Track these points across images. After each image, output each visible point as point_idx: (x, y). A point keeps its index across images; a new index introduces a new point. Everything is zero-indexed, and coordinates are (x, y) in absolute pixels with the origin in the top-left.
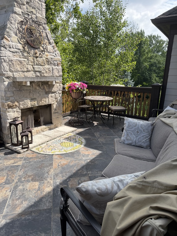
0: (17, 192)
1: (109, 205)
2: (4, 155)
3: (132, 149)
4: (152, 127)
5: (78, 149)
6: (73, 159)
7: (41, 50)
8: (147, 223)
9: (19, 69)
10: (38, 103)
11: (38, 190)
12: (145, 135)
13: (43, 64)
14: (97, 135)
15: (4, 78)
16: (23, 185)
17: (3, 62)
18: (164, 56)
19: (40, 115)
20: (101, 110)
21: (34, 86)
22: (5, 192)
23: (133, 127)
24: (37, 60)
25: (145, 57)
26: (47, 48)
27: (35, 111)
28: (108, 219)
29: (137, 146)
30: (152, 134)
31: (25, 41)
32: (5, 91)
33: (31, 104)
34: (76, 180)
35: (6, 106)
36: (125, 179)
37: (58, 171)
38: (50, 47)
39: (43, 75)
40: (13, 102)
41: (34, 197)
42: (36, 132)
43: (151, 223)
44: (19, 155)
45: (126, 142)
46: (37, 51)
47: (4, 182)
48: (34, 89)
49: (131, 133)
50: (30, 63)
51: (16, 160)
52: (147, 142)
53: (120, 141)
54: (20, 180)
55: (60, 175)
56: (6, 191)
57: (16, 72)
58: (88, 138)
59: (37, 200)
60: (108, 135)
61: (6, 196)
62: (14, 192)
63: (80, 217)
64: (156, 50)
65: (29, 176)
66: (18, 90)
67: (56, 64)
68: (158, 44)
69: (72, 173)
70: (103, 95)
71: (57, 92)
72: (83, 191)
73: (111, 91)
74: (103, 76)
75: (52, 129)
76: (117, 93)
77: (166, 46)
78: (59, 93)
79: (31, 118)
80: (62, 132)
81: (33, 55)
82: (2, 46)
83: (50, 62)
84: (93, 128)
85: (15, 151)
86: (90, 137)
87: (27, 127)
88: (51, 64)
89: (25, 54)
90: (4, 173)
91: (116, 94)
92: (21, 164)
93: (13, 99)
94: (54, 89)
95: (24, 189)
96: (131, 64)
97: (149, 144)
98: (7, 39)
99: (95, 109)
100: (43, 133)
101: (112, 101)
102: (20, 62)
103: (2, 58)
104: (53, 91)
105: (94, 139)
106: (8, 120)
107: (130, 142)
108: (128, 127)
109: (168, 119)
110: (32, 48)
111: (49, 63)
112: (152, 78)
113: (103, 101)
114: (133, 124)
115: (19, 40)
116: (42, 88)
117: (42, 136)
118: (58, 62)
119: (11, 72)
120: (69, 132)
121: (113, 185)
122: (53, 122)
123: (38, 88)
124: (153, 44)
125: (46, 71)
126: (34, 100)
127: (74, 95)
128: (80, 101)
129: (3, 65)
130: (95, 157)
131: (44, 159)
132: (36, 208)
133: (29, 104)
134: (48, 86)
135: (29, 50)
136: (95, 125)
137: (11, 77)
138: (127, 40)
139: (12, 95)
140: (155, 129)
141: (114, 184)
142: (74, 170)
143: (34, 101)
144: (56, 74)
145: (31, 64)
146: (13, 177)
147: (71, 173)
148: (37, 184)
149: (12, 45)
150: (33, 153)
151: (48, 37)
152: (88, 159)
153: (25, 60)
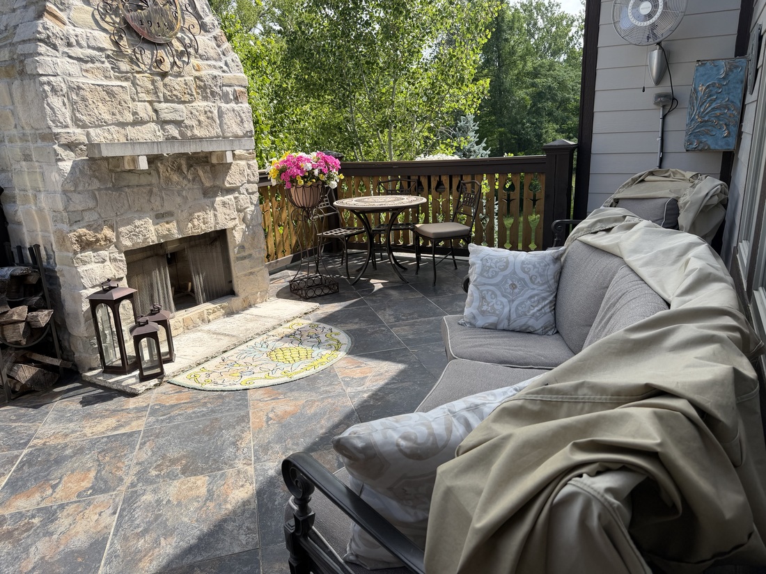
0: (138, 513)
1: (443, 472)
2: (79, 406)
3: (500, 341)
4: (558, 266)
5: (328, 365)
6: (314, 396)
7: (177, 51)
8: (568, 489)
9: (107, 117)
10: (180, 230)
11: (207, 499)
12: (535, 292)
13: (187, 97)
14: (387, 317)
15: (56, 147)
16: (154, 490)
17: (49, 94)
18: (574, 66)
19: (192, 268)
20: (392, 243)
21: (161, 171)
22: (96, 517)
23: (497, 273)
24: (165, 85)
25: (516, 72)
26: (194, 43)
27: (174, 255)
28: (443, 512)
29: (513, 331)
30: (557, 289)
31: (118, 20)
32: (65, 192)
33: (157, 231)
34: (330, 456)
35: (72, 243)
36: (487, 402)
37: (269, 436)
38: (205, 42)
39: (189, 134)
40: (96, 228)
41: (197, 521)
42: (182, 324)
43: (581, 486)
44: (132, 400)
45: (481, 322)
46: (161, 53)
47: (90, 488)
48: (162, 181)
49: (493, 293)
50: (143, 96)
51: (124, 417)
52: (545, 314)
53: (461, 321)
54: (142, 476)
55: (277, 447)
56: (100, 515)
57: (96, 126)
58: (360, 330)
59: (205, 530)
60: (420, 316)
61: (99, 528)
62: (125, 513)
63: (353, 544)
64: (550, 47)
65: (173, 462)
66: (109, 189)
67: (232, 97)
68: (554, 29)
69: (313, 436)
70: (393, 192)
71: (242, 190)
72: (356, 448)
73: (419, 177)
74: (390, 133)
75: (237, 313)
76: (440, 184)
77: (580, 33)
78: (250, 191)
79: (161, 280)
80: (271, 320)
81: (150, 69)
82: (40, 40)
83: (208, 91)
84: (370, 300)
85: (116, 390)
86: (363, 326)
87: (152, 308)
88: (214, 97)
89: (124, 66)
90: (88, 459)
91: (434, 184)
92: (142, 428)
93: (96, 216)
94: (232, 179)
95: (159, 502)
96: (473, 88)
97: (552, 319)
98: (56, 17)
99: (371, 237)
100: (206, 327)
101: (424, 206)
102: (108, 93)
103: (44, 79)
104: (228, 185)
105: (376, 332)
106: (85, 288)
107: (493, 319)
108: (481, 274)
109: (604, 235)
110: (145, 46)
111: (207, 93)
112: (544, 136)
113: (396, 210)
114: (497, 262)
115: (98, 17)
116: (190, 177)
117: (206, 336)
118: (236, 88)
119: (78, 126)
120: (294, 318)
121: (452, 422)
122: (236, 289)
123: (175, 178)
124: (539, 29)
125: (199, 121)
126: (166, 220)
127: (299, 196)
128: (322, 218)
129: (48, 104)
130: (387, 384)
131: (219, 406)
132: (205, 555)
133: (150, 231)
134: (208, 168)
135: (134, 51)
136: (376, 289)
137: (80, 144)
138: (456, 12)
139: (91, 206)
140: (567, 272)
141: (454, 420)
142: (322, 428)
143: (167, 223)
144: (234, 128)
145: (147, 99)
146: (118, 468)
147: (310, 436)
148: (201, 483)
149: (76, 36)
150: (181, 392)
151: (194, 8)
152: (365, 392)
153: (124, 84)
